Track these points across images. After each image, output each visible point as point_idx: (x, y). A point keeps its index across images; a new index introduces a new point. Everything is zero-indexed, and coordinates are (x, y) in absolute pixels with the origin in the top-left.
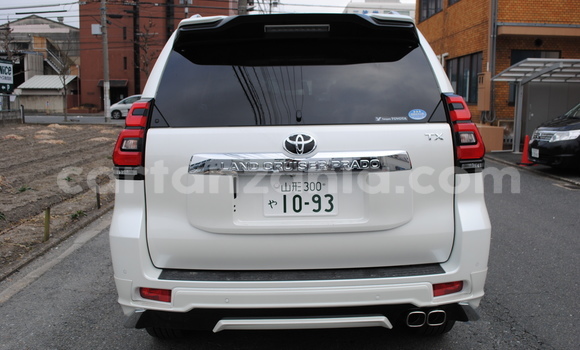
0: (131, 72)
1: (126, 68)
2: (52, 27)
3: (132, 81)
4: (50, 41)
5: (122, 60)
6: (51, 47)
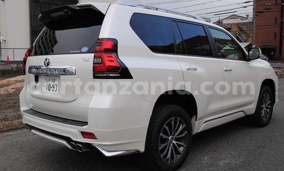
0: (278, 40)
1: (275, 38)
2: (242, 20)
3: (278, 45)
4: (240, 26)
5: (274, 34)
6: (241, 30)
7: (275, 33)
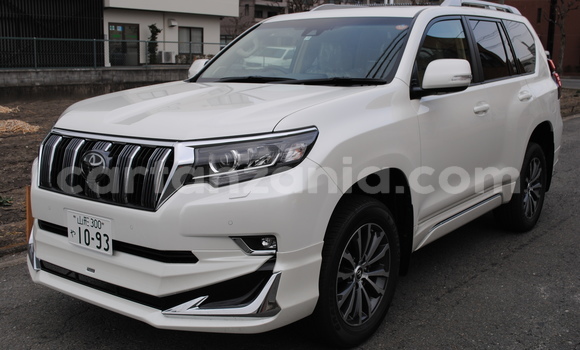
1: (539, 21)
7: (540, 10)
